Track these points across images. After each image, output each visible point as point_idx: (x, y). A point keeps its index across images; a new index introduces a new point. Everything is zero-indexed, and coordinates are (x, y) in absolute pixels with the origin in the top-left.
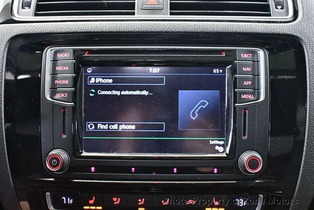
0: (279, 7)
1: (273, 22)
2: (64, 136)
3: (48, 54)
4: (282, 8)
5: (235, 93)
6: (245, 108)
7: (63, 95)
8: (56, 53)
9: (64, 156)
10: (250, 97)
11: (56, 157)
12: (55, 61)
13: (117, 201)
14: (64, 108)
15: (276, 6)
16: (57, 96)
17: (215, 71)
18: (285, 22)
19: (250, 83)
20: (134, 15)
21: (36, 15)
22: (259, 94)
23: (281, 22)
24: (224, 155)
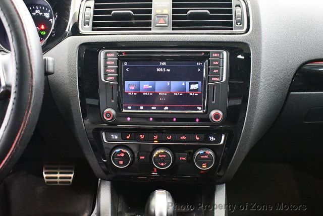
0: (239, 24)
1: (233, 34)
2: (113, 101)
3: (102, 54)
4: (241, 24)
5: (209, 77)
6: (214, 86)
7: (111, 78)
8: (106, 53)
9: (113, 112)
10: (217, 79)
11: (108, 113)
12: (106, 58)
13: (142, 137)
14: (112, 85)
15: (237, 23)
16: (108, 79)
17: (197, 64)
18: (240, 34)
19: (217, 71)
20: (151, 30)
21: (93, 30)
22: (222, 77)
23: (238, 34)
24: (202, 112)
